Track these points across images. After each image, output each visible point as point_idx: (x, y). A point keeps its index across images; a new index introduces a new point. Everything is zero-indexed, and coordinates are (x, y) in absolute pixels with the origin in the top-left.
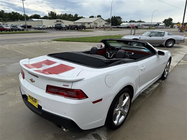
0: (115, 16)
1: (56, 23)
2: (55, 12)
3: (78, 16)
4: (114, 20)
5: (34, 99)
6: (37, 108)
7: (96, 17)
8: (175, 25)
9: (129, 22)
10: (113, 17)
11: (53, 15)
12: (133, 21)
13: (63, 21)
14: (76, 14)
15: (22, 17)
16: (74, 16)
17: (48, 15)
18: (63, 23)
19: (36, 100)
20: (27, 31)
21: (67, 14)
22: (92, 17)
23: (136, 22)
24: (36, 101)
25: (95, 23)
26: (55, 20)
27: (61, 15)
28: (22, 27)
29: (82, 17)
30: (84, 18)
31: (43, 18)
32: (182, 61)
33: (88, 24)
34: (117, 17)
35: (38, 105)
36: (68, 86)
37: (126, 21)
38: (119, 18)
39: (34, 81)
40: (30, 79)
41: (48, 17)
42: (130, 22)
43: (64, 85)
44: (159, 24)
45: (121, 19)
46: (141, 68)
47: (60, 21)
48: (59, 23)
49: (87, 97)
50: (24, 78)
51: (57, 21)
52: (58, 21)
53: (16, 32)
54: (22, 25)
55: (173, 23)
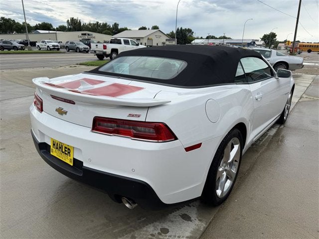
0: (181, 28)
1: (80, 37)
2: (79, 19)
3: (119, 27)
4: (181, 34)
5: (66, 148)
6: (72, 165)
7: (150, 29)
8: (280, 45)
9: (206, 38)
10: (180, 29)
11: (75, 24)
12: (213, 37)
13: (94, 34)
14: (115, 24)
15: (20, 27)
16: (112, 27)
17: (66, 25)
18: (94, 37)
19: (69, 149)
20: (30, 49)
21: (100, 24)
22: (144, 28)
23: (217, 38)
24: (69, 153)
25: (148, 39)
26: (80, 33)
27: (90, 24)
28: (20, 43)
29: (126, 29)
30: (130, 30)
31: (58, 30)
32: (304, 96)
33: (137, 40)
34: (185, 29)
35: (74, 159)
36: (139, 116)
37: (200, 37)
38: (190, 31)
39: (66, 113)
40: (57, 110)
41: (67, 27)
42: (208, 38)
43: (130, 115)
44: (254, 42)
45: (193, 32)
46: (257, 96)
47: (88, 35)
48: (86, 37)
49: (176, 139)
50: (41, 110)
51: (82, 34)
52: (85, 34)
53: (9, 52)
54: (20, 40)
55: (277, 40)
